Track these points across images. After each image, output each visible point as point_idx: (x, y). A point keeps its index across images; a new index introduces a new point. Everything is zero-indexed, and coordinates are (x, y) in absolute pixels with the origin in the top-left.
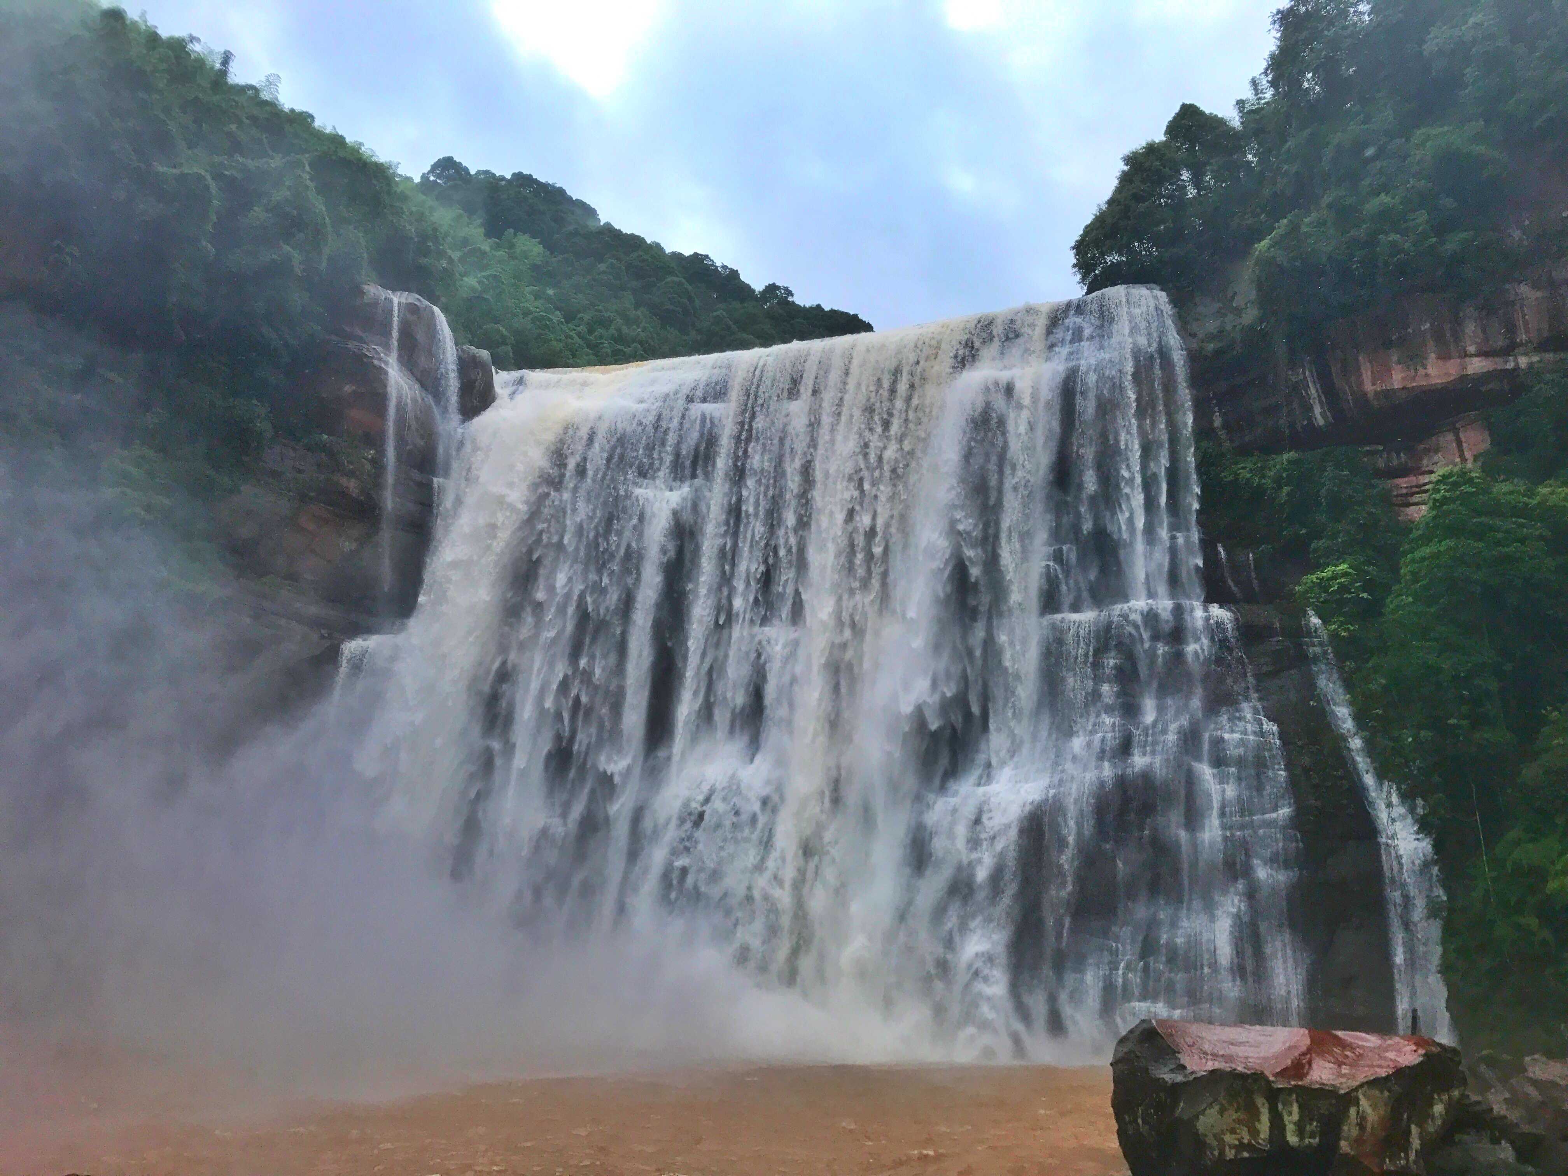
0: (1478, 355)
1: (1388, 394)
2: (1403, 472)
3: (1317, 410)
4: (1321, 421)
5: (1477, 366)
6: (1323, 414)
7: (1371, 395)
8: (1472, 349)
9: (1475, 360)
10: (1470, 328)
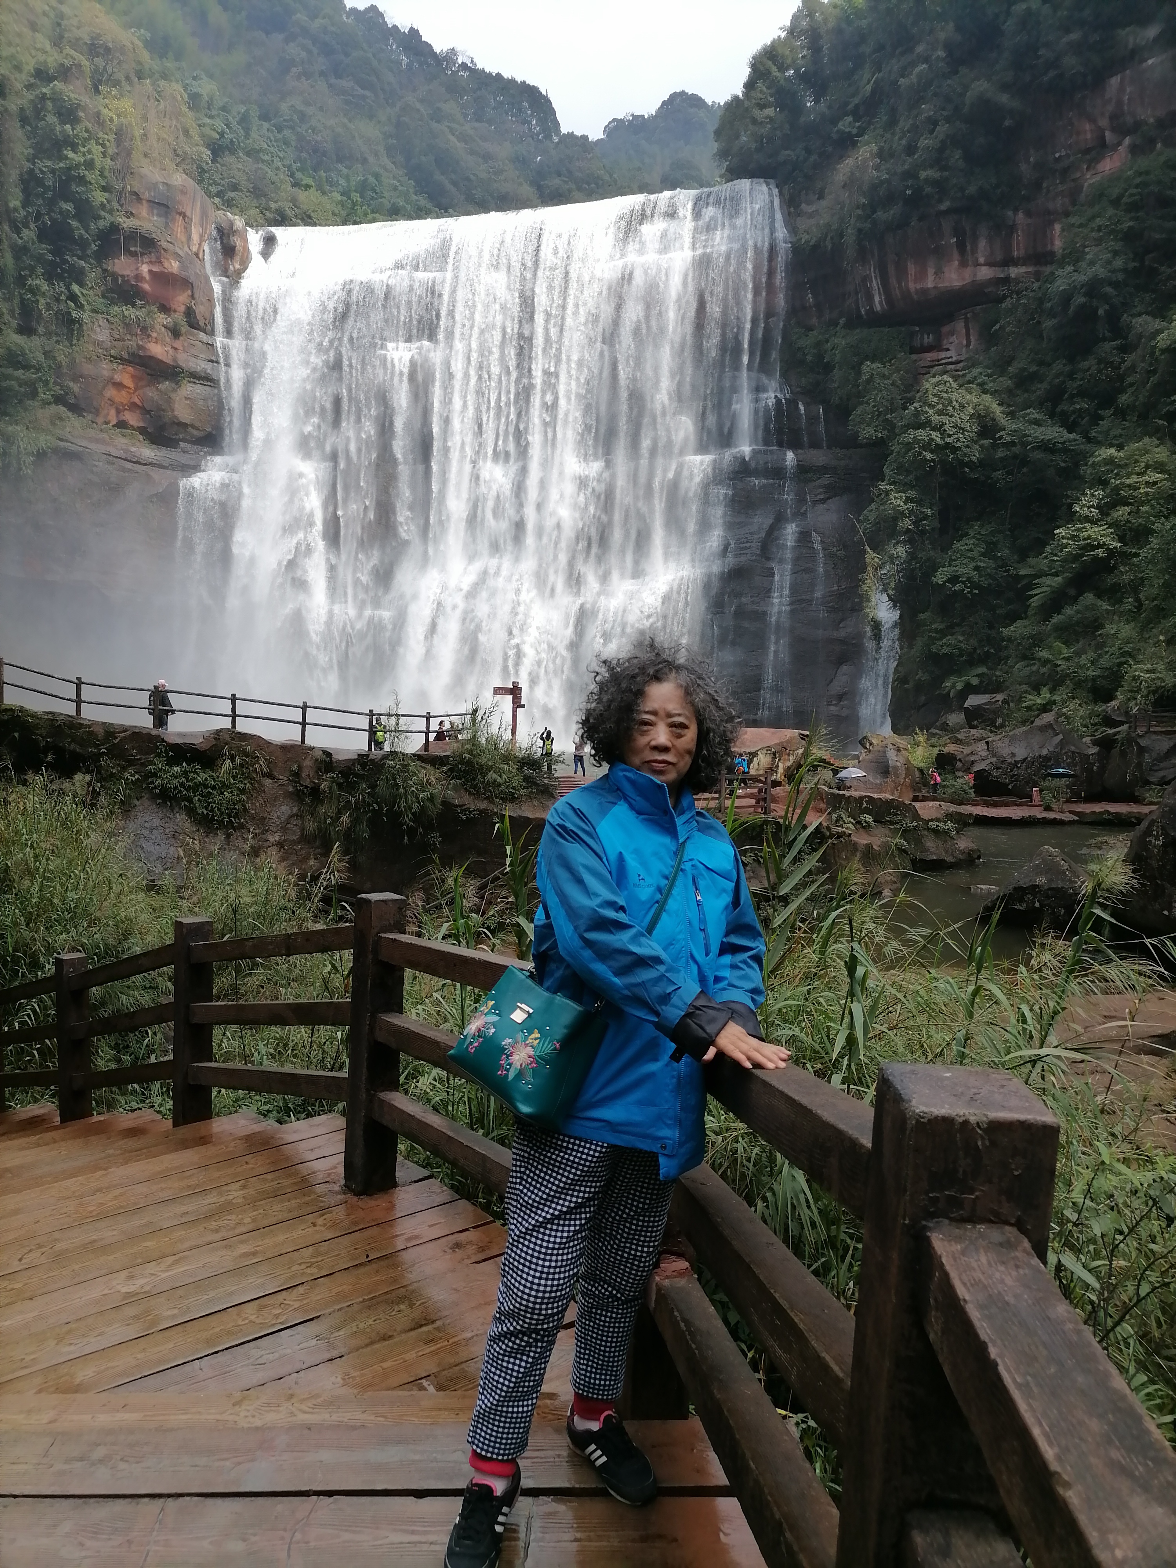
0: (985, 265)
1: (925, 291)
2: (929, 349)
3: (877, 299)
4: (878, 308)
5: (985, 273)
6: (881, 303)
7: (912, 290)
8: (982, 260)
9: (984, 268)
10: (982, 243)
